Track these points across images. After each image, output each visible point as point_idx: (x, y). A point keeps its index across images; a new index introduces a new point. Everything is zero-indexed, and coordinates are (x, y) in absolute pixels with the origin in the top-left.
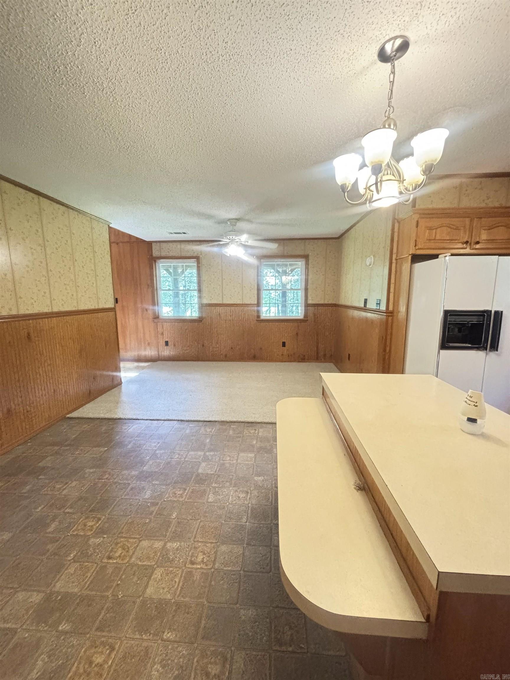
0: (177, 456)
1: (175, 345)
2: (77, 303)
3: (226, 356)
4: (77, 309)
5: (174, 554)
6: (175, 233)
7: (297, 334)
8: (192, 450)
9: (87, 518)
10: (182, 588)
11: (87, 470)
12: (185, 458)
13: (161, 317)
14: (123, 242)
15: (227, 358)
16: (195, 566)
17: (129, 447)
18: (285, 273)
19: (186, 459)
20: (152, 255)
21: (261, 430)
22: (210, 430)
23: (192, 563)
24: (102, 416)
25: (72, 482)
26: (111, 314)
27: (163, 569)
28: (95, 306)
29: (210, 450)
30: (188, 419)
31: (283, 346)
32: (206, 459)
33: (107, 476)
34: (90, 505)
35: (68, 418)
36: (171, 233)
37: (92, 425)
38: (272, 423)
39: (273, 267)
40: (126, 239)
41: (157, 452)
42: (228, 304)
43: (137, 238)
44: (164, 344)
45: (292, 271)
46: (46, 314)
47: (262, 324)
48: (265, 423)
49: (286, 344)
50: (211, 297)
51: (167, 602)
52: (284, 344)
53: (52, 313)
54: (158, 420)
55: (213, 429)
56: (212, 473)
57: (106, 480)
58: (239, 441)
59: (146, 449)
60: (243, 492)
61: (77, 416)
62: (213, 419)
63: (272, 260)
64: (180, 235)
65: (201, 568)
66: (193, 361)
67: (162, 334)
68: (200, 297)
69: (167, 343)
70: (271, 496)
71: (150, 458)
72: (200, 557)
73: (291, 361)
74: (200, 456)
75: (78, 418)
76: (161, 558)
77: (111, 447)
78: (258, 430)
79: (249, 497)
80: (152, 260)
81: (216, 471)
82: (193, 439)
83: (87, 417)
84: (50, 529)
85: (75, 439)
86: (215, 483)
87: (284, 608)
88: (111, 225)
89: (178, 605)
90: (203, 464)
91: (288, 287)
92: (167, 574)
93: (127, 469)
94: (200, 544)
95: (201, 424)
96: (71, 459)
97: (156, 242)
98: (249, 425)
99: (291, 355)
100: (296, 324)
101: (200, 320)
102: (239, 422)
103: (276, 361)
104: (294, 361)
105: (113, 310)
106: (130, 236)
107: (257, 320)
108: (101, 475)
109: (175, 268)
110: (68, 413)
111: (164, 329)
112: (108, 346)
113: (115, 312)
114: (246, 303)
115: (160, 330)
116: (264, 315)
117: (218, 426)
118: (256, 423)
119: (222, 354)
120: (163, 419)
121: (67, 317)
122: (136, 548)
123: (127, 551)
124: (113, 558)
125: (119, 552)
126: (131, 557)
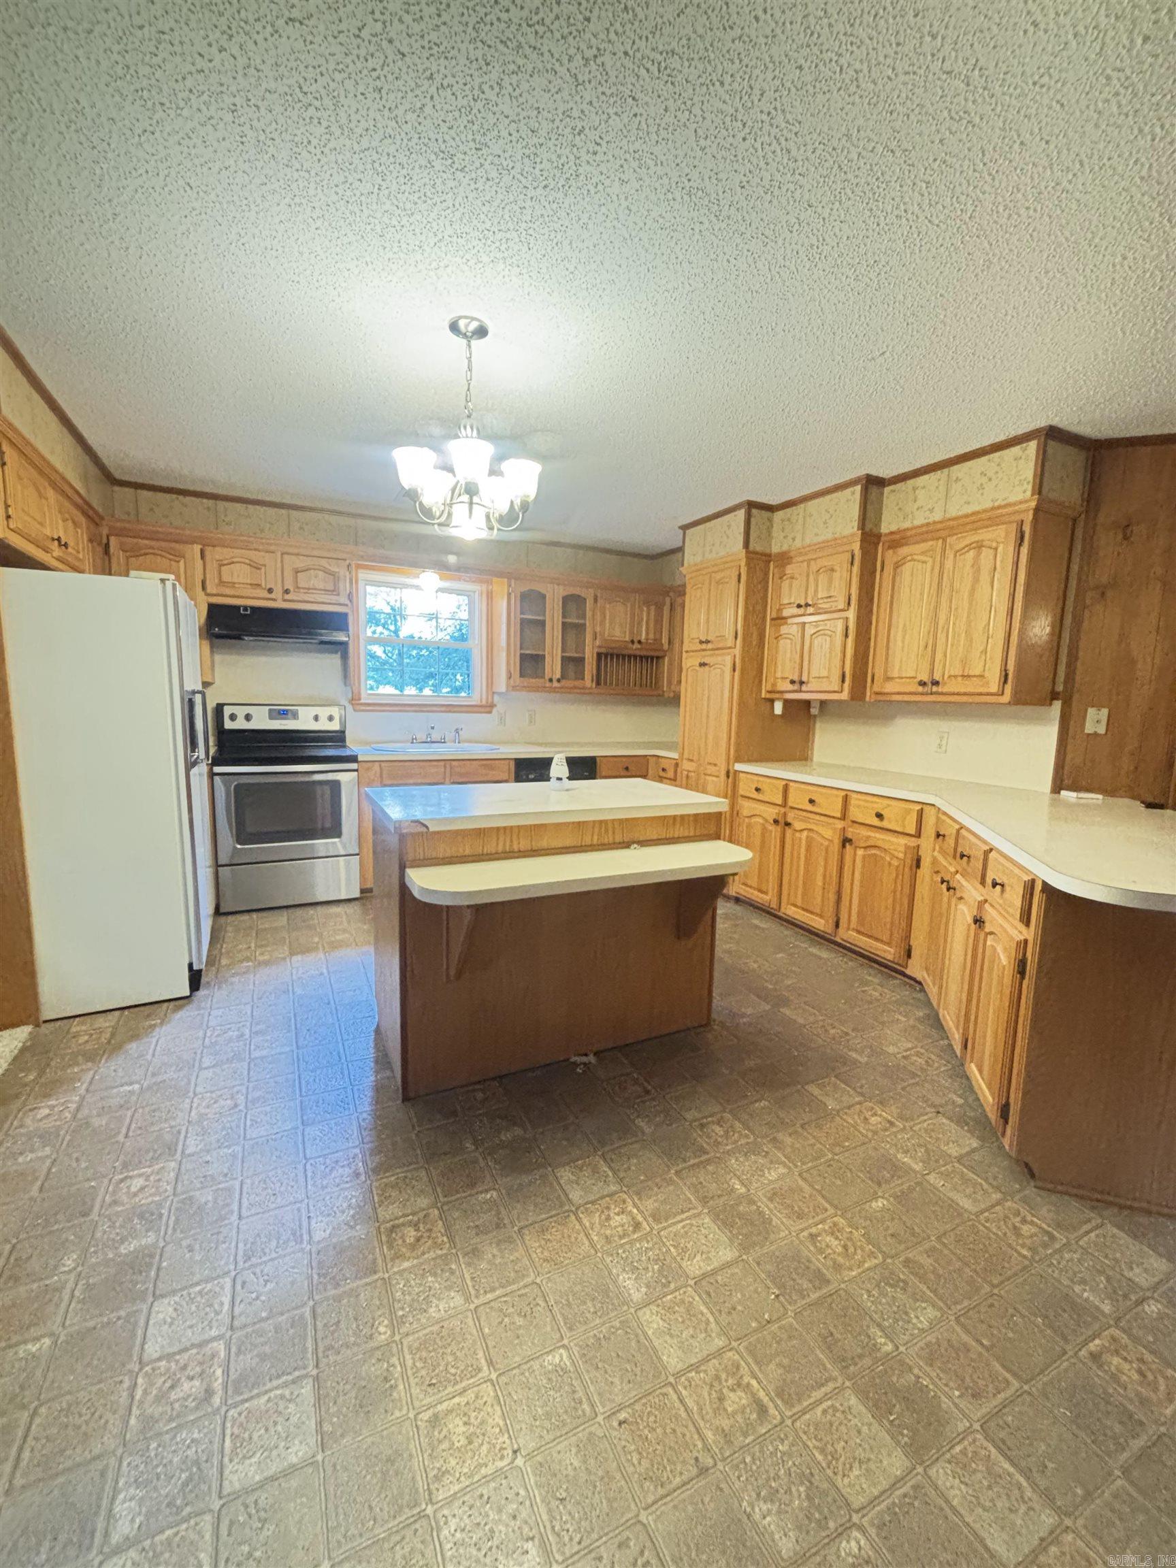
5: (646, 1269)
10: (683, 1212)
16: (640, 1218)
23: (637, 1226)
27: (684, 1264)
51: (716, 1217)
65: (635, 1205)
72: (617, 1220)
76: (672, 1286)
89: (704, 1200)
92: (685, 1250)
94: (595, 1238)
122: (695, 1368)
123: (717, 1377)
124: (753, 1395)
125: (736, 1400)
126: (719, 1353)
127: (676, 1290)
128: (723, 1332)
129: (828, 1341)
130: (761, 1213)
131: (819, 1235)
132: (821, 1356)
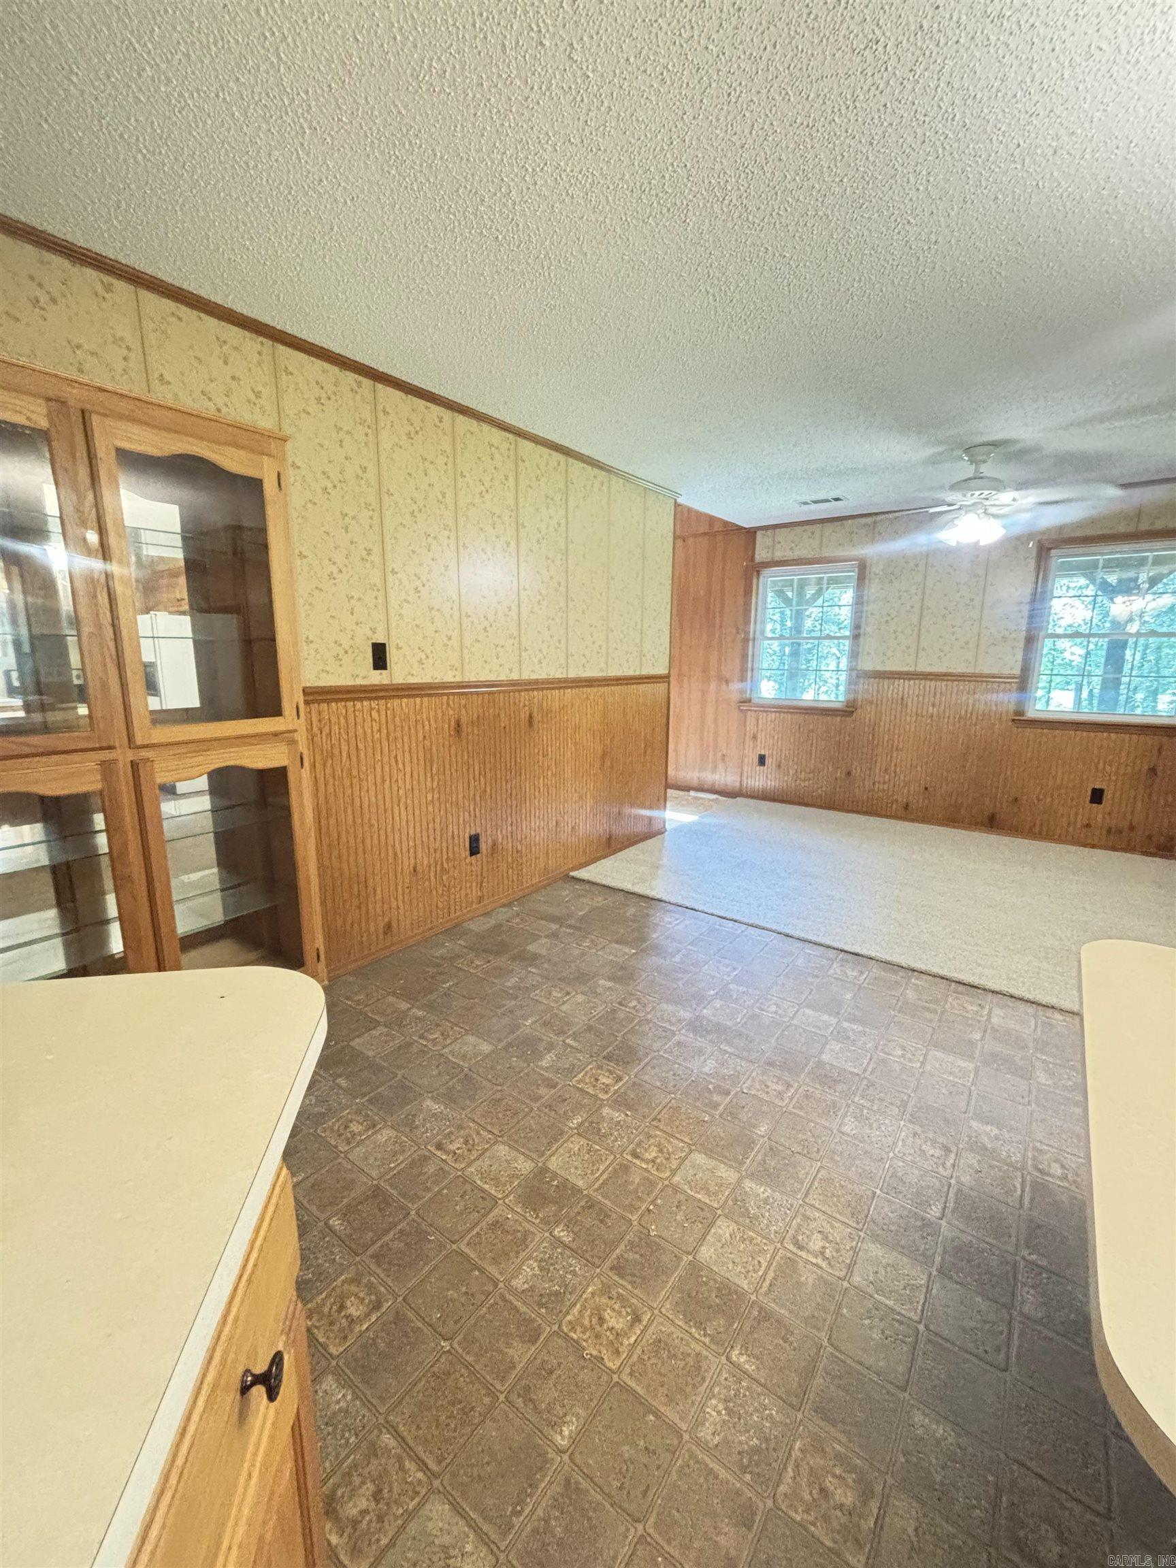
0: (773, 1008)
1: (779, 766)
2: (607, 662)
3: (906, 807)
4: (604, 674)
6: (815, 502)
7: (1153, 771)
8: (809, 1006)
9: (600, 1067)
10: (773, 1283)
11: (601, 982)
12: (792, 1018)
13: (755, 701)
14: (695, 536)
15: (907, 812)
16: (804, 1255)
17: (677, 958)
18: (1128, 588)
19: (795, 1022)
20: (752, 558)
21: (997, 1011)
22: (855, 974)
23: (798, 1245)
24: (628, 886)
25: (577, 994)
26: (661, 688)
27: (734, 1225)
28: (635, 671)
29: (853, 1020)
30: (802, 935)
31: (1092, 801)
32: (841, 1036)
33: (634, 1003)
34: (605, 1047)
35: (573, 878)
36: (805, 503)
37: (610, 899)
38: (1033, 1003)
39: (1088, 570)
40: (703, 528)
41: (732, 986)
42: (931, 674)
43: (726, 523)
44: (756, 760)
45: (1153, 581)
46: (559, 681)
47: (1029, 732)
48: (1012, 996)
49: (1107, 796)
50: (884, 654)
52: (1097, 796)
53: (566, 680)
54: (735, 921)
55: (861, 973)
56: (856, 1071)
57: (631, 1011)
58: (931, 1021)
59: (710, 975)
60: (934, 1142)
61: (586, 878)
62: (864, 952)
63: (1093, 549)
64: (827, 505)
65: (819, 1266)
66: (821, 807)
67: (755, 738)
68: (854, 655)
69: (762, 760)
70: (1018, 1186)
71: (717, 994)
72: (817, 1242)
73: (1114, 849)
74: (828, 1026)
75: (589, 882)
76: (730, 1202)
77: (643, 951)
78: (990, 1011)
79: (952, 1161)
80: (754, 569)
81: (865, 1070)
82: (812, 983)
83: (604, 882)
84: (544, 1063)
85: (582, 919)
86: (863, 1097)
87: (1041, 1477)
88: (680, 500)
89: (764, 1313)
90: (835, 1046)
91: (1133, 628)
93: (668, 1001)
94: (817, 1214)
95: (832, 954)
96: (576, 952)
97: (765, 528)
98: (961, 988)
99: (1120, 831)
100: (1150, 741)
101: (848, 710)
102: (935, 976)
103: (1060, 840)
104: (1129, 848)
105: (664, 678)
106: (712, 520)
107: (1013, 720)
108: (624, 999)
109: (802, 586)
110: (574, 869)
111: (760, 727)
112: (649, 751)
113: (669, 683)
114: (986, 671)
115: (750, 727)
116: (1039, 706)
117: (876, 971)
118: (985, 990)
119: (897, 801)
120: (746, 920)
121: (589, 690)
122: (683, 1159)
123: (667, 1159)
124: (642, 1160)
125: (652, 1153)
126: (674, 1173)
127: (726, 1201)
128: (676, 1189)
129: (603, 1217)
130: (700, 1325)
131: (632, 1326)
132: (606, 1202)
